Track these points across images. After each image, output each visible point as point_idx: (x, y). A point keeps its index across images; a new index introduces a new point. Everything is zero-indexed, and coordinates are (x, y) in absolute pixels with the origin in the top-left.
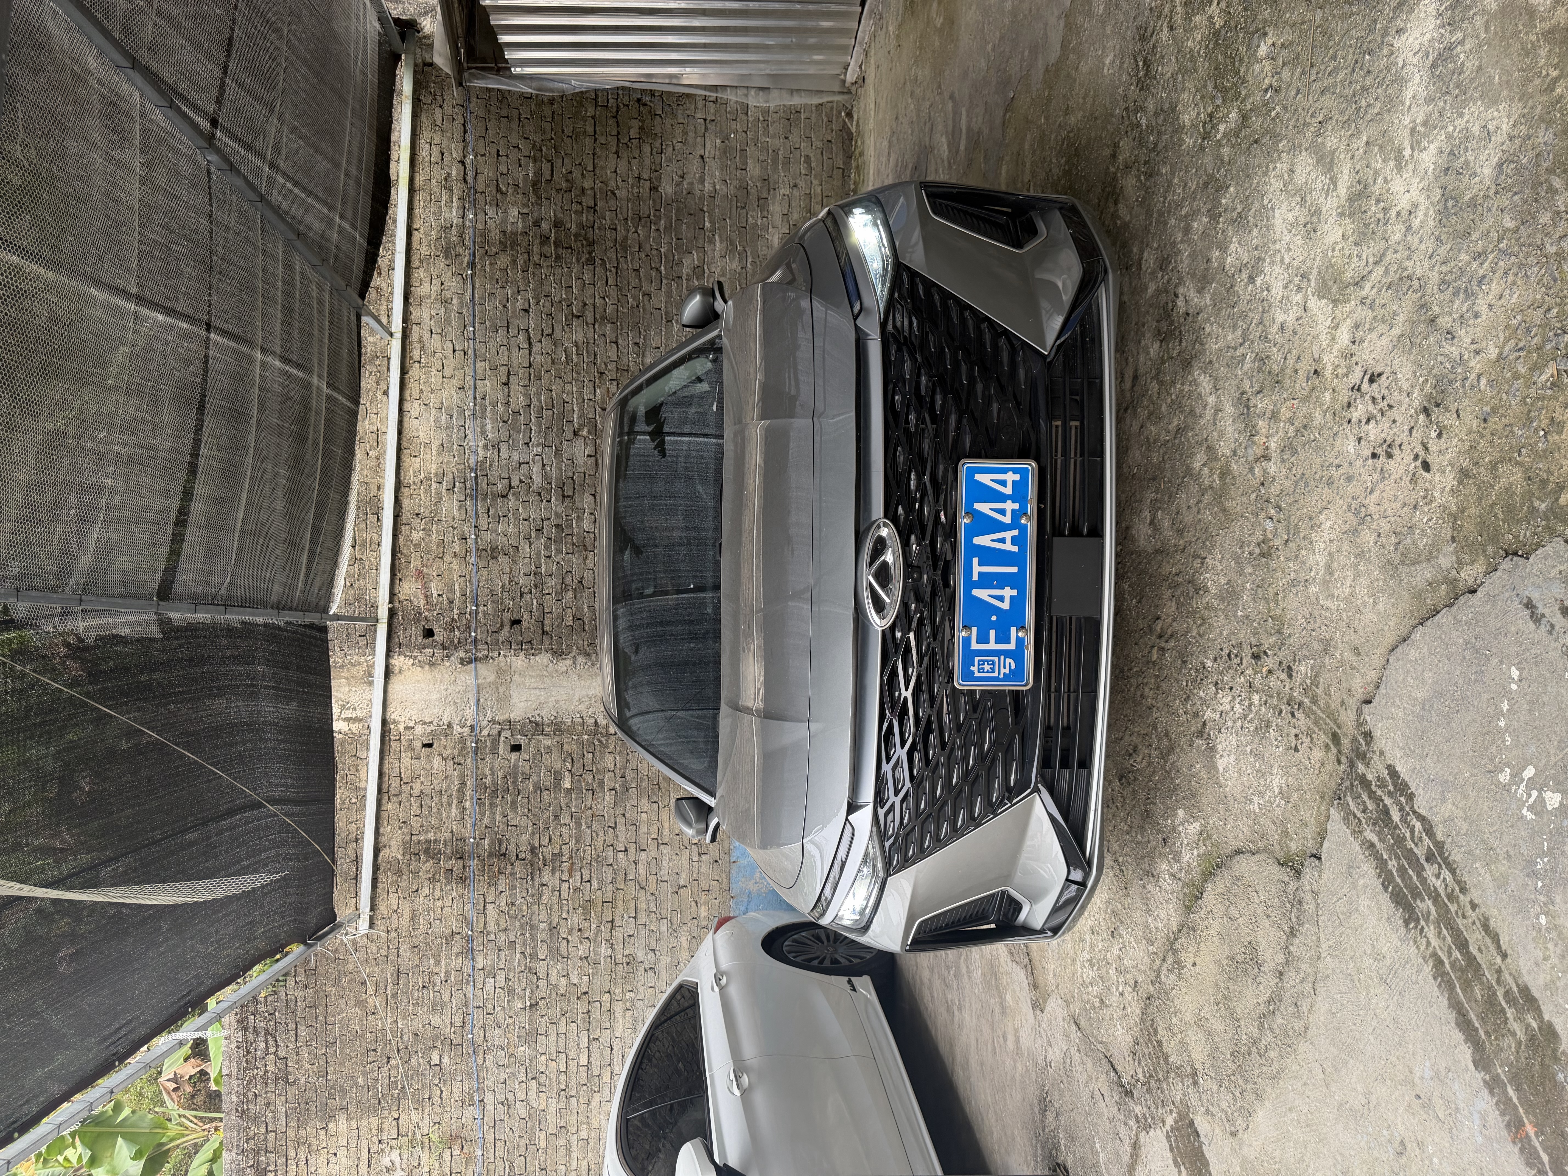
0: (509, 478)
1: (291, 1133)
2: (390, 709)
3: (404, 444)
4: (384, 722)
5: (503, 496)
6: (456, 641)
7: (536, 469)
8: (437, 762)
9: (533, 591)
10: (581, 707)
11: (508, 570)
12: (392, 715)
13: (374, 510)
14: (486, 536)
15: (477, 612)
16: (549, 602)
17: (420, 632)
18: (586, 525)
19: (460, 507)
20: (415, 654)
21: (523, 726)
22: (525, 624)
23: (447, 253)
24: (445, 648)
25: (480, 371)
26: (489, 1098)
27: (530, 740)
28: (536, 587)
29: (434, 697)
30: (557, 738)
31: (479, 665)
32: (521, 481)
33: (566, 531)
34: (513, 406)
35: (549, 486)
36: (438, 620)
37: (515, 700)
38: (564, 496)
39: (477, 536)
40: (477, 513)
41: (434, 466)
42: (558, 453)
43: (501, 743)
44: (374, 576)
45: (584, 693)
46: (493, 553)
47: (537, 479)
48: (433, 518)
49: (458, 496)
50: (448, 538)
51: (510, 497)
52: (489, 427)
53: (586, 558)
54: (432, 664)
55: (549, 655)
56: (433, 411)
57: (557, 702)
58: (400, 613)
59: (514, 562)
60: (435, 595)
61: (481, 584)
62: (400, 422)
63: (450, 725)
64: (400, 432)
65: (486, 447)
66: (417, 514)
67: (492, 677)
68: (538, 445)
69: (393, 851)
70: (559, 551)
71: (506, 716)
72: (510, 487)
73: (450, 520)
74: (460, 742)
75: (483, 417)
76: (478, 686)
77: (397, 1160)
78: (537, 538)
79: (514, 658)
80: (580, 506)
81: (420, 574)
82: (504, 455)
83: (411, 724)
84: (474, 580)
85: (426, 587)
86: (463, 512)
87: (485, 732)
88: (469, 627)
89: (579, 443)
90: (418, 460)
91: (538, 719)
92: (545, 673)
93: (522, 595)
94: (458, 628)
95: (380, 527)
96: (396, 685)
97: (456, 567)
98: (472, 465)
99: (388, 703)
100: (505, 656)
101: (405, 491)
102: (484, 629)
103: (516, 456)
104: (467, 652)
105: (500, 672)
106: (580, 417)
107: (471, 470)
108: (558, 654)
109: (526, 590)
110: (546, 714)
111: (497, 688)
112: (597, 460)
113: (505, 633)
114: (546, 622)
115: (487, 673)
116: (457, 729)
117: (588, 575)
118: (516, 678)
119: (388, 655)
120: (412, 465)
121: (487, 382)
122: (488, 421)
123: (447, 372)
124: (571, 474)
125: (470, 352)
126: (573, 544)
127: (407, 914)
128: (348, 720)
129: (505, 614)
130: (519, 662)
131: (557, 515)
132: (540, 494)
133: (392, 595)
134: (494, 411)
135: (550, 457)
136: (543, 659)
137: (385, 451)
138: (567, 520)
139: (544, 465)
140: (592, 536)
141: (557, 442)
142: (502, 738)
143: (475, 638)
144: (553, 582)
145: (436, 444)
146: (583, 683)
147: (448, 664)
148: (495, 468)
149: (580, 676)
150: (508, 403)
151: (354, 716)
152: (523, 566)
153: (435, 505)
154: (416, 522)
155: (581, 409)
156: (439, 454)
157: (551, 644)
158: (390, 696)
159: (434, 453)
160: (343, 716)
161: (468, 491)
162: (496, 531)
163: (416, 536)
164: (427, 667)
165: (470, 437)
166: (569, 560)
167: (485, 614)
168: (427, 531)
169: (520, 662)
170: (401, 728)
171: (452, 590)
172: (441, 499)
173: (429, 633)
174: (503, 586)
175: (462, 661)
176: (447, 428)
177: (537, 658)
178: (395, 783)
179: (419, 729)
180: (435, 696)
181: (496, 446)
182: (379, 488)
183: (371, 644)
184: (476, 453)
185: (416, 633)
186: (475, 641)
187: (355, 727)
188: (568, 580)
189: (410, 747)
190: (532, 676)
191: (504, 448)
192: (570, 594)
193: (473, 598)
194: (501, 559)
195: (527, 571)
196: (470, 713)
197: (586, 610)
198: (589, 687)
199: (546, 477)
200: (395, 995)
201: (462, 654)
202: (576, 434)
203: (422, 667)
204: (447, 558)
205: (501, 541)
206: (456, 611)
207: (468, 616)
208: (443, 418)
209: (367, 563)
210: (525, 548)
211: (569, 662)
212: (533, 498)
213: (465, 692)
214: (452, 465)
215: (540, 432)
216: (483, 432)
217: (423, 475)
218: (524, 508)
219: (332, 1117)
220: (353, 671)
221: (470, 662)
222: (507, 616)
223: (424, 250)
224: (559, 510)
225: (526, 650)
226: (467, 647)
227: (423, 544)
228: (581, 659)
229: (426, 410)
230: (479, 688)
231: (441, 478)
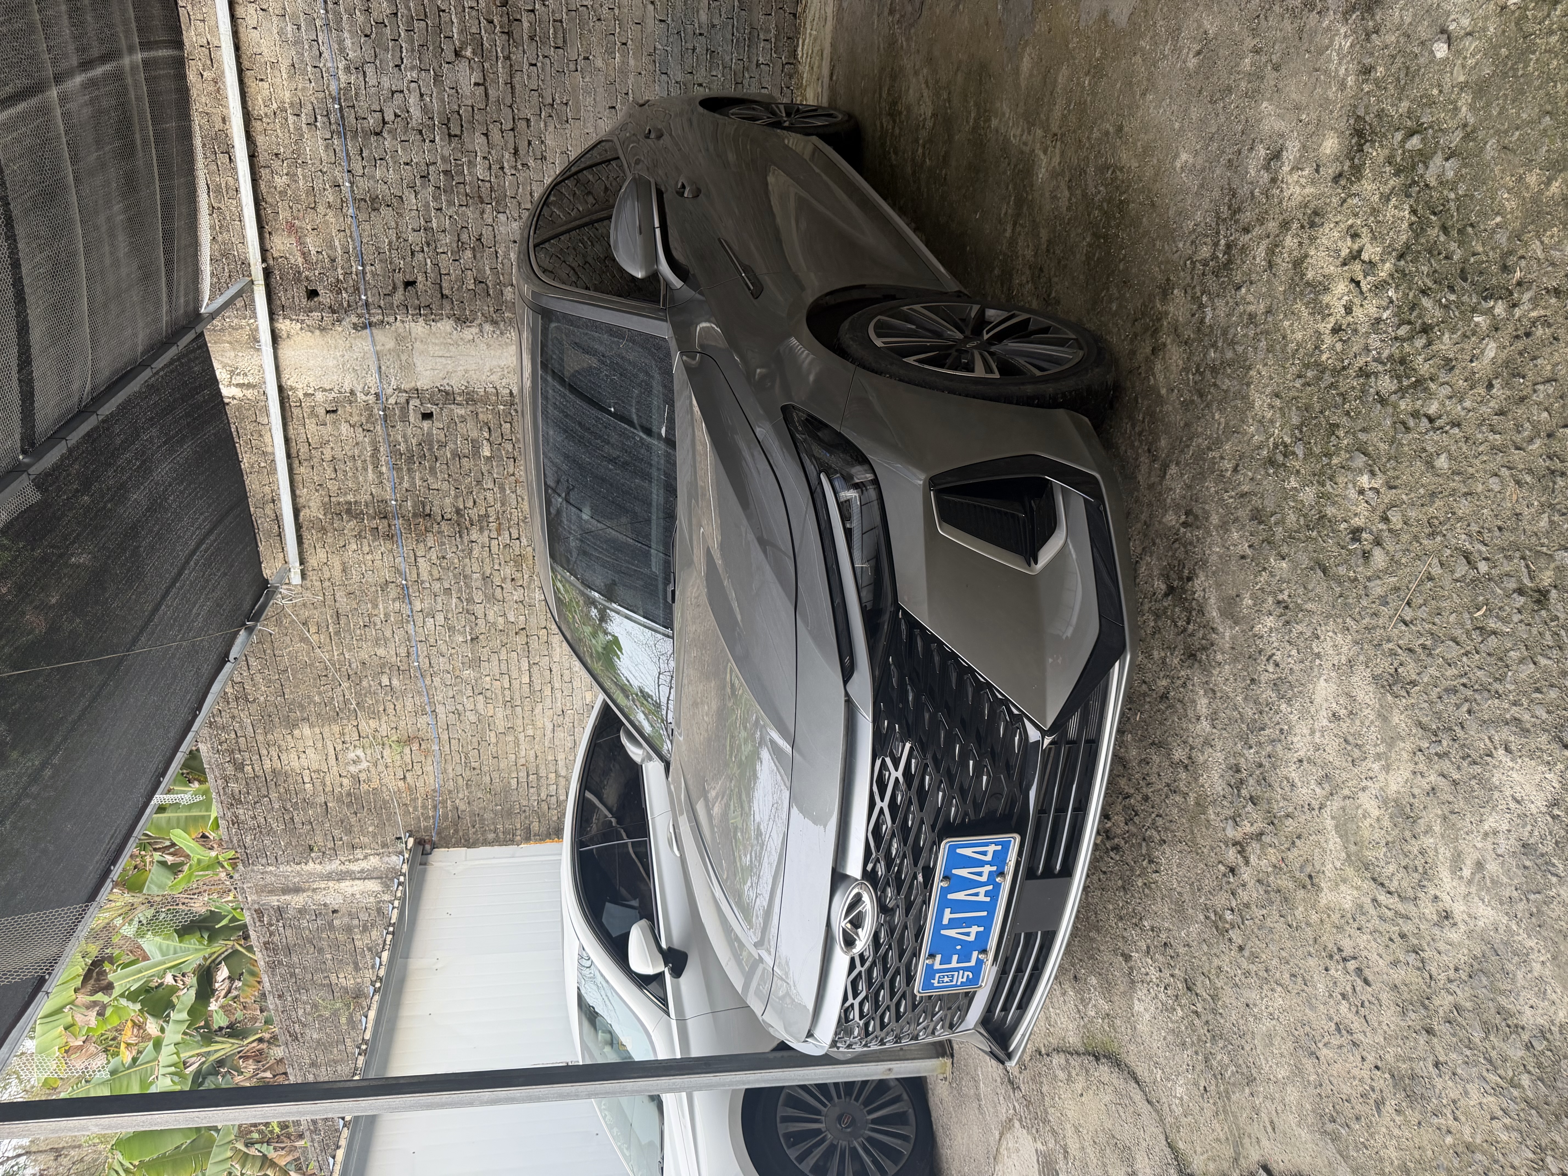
0: (381, 111)
1: (260, 738)
2: (285, 376)
3: (246, 64)
4: (281, 389)
5: (377, 134)
6: (345, 304)
7: (413, 99)
8: (344, 428)
9: (426, 249)
10: (494, 378)
11: (393, 224)
12: (288, 381)
13: (224, 148)
14: (363, 184)
15: (364, 272)
16: (445, 262)
17: (303, 294)
18: (480, 171)
19: (327, 147)
20: (301, 317)
21: (432, 395)
22: (420, 286)
24: (334, 312)
26: (440, 709)
27: (441, 409)
28: (428, 245)
30: (470, 408)
31: (375, 331)
32: (396, 116)
33: (457, 179)
34: (375, 14)
35: (430, 123)
36: (321, 281)
37: (420, 368)
38: (450, 135)
39: (352, 183)
40: (348, 155)
41: (287, 94)
42: (438, 78)
43: (411, 411)
44: (239, 228)
45: (495, 363)
46: (373, 203)
47: (416, 112)
48: (297, 160)
49: (322, 133)
50: (318, 185)
51: (385, 134)
52: (348, 43)
53: (483, 212)
54: (322, 329)
55: (451, 322)
56: (274, 18)
57: (466, 371)
58: (277, 272)
59: (400, 215)
60: (313, 252)
61: (365, 241)
62: (235, 34)
63: (352, 392)
64: (237, 48)
65: (347, 69)
66: (277, 155)
67: (391, 344)
68: (412, 68)
69: (313, 510)
70: (450, 203)
71: (413, 385)
72: (384, 123)
73: (318, 163)
74: (366, 410)
75: (340, 30)
76: (377, 353)
77: (362, 755)
78: (423, 186)
79: (413, 324)
80: (471, 148)
81: (291, 228)
82: (372, 81)
83: (311, 391)
84: (355, 235)
85: (301, 242)
86: (332, 154)
87: (392, 401)
88: (358, 289)
89: (463, 66)
90: (266, 85)
91: (447, 388)
92: (449, 341)
93: (413, 253)
94: (346, 289)
95: (235, 169)
96: (287, 351)
97: (333, 220)
98: (334, 93)
99: (281, 369)
100: (403, 322)
101: (257, 125)
102: (375, 291)
103: (386, 82)
104: (359, 316)
105: (400, 339)
106: (461, 32)
107: (334, 99)
108: (462, 321)
109: (417, 249)
110: (456, 383)
111: (399, 356)
112: (486, 89)
113: (399, 296)
114: (444, 285)
115: (385, 339)
116: (361, 397)
117: (487, 232)
118: (417, 345)
119: (272, 319)
120: (260, 92)
122: (346, 35)
124: (456, 108)
126: (467, 195)
127: (338, 567)
128: (240, 386)
129: (397, 275)
130: (419, 328)
131: (443, 158)
132: (420, 132)
133: (264, 251)
134: (352, 21)
135: (428, 85)
136: (446, 326)
137: (223, 73)
138: (457, 165)
139: (422, 95)
140: (488, 185)
141: (435, 64)
142: (411, 407)
143: (367, 301)
144: (446, 239)
145: (284, 65)
146: (492, 352)
147: (340, 329)
148: (363, 98)
149: (489, 346)
150: (367, 10)
151: (246, 382)
152: (411, 220)
153: (296, 143)
154: (276, 164)
155: (462, 21)
156: (291, 77)
157: (452, 309)
158: (283, 363)
159: (285, 76)
160: (234, 382)
161: (334, 127)
162: (373, 177)
163: (280, 181)
164: (317, 332)
165: (326, 55)
166: (464, 214)
167: (374, 274)
168: (292, 176)
170: (300, 394)
171: (332, 247)
172: (302, 135)
173: (312, 294)
174: (390, 243)
175: (355, 327)
176: (296, 43)
177: (439, 324)
178: (304, 449)
179: (320, 396)
180: (331, 363)
181: (360, 69)
182: (224, 120)
183: (250, 304)
184: (335, 76)
185: (298, 294)
186: (367, 304)
187: (249, 393)
188: (464, 237)
189: (313, 413)
190: (436, 344)
191: (370, 70)
192: (468, 254)
193: (357, 256)
194: (384, 210)
195: (416, 227)
196: (372, 381)
197: (488, 272)
198: (500, 358)
199: (425, 110)
200: (337, 633)
201: (354, 319)
202: (457, 54)
203: (312, 332)
204: (321, 209)
205: (381, 190)
206: (340, 271)
207: (354, 276)
208: (289, 28)
209: (227, 214)
210: (410, 198)
211: (475, 330)
212: (413, 137)
213: (363, 358)
214: (310, 96)
215: (413, 50)
216: (342, 50)
217: (275, 106)
218: (403, 149)
219: (295, 726)
220: (236, 334)
221: (364, 327)
222: (399, 278)
224: (446, 153)
225: (425, 315)
226: (359, 311)
227: (289, 192)
228: (488, 327)
229: (265, 18)
230: (378, 356)
231: (298, 109)
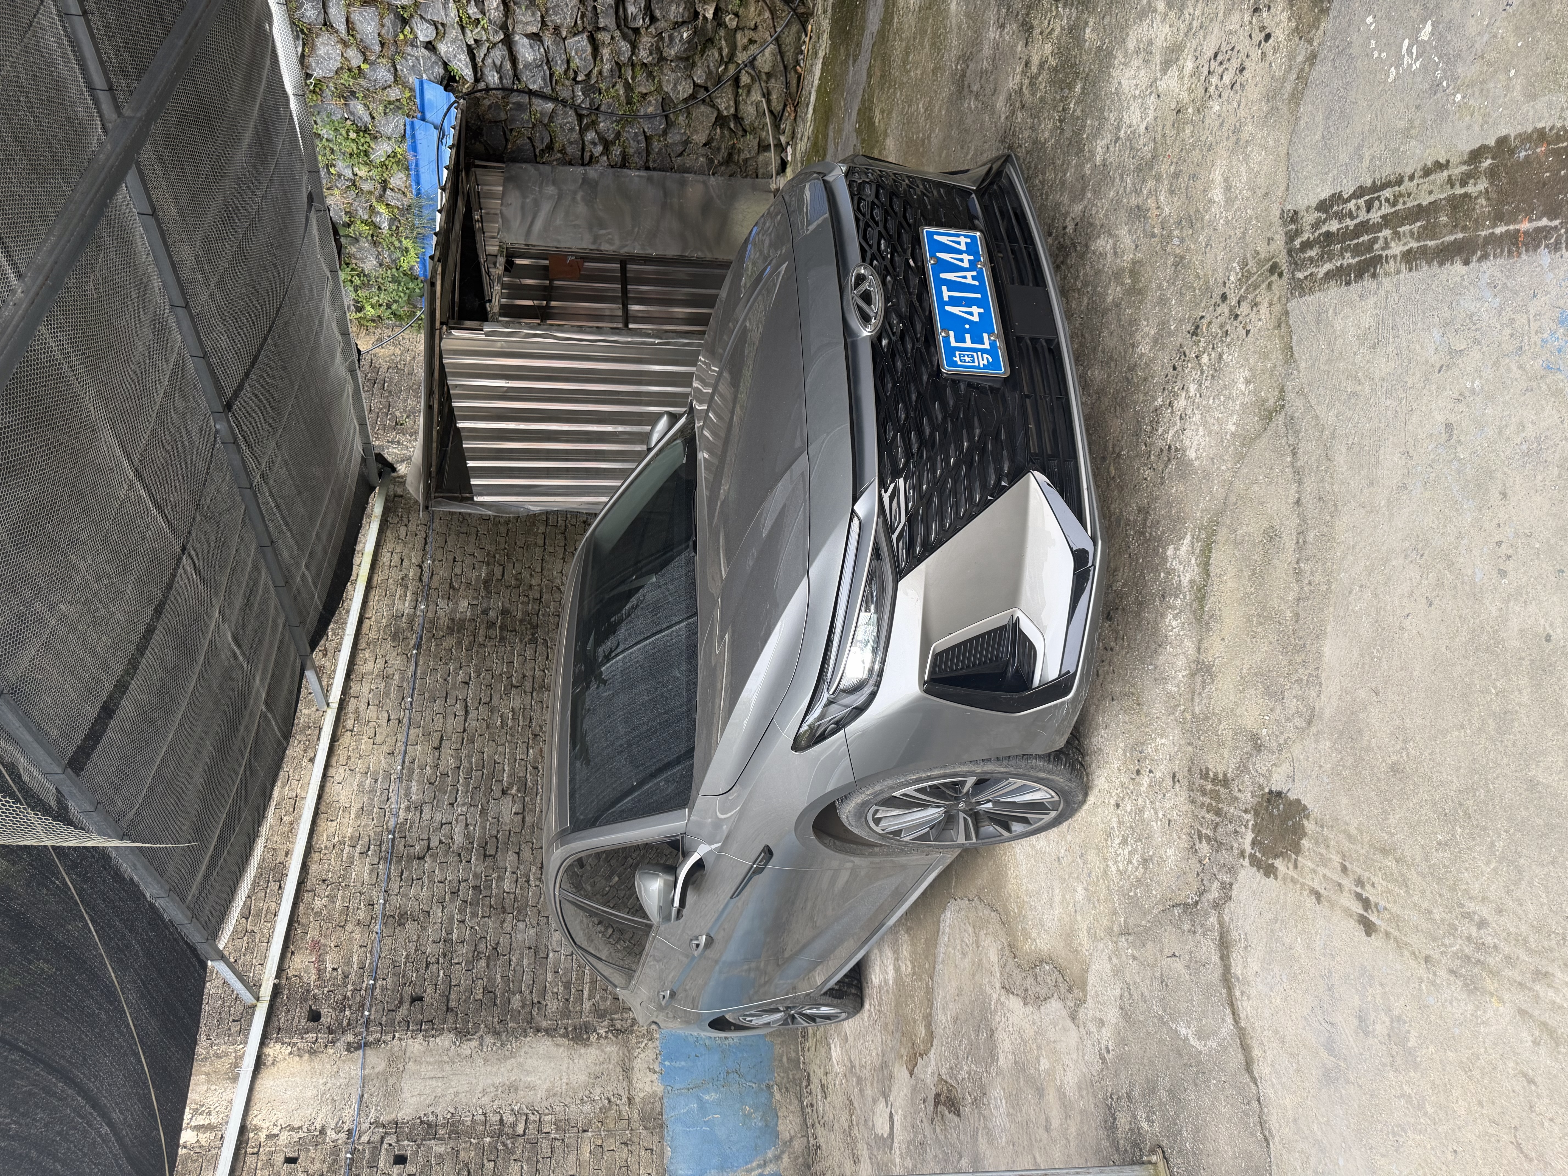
0: (429, 839)
2: (254, 1111)
3: (323, 808)
4: (243, 1130)
5: (419, 858)
6: (345, 1023)
7: (458, 829)
9: (441, 960)
10: (485, 1100)
11: (415, 937)
12: (255, 1120)
13: (278, 876)
14: (395, 901)
15: (374, 987)
16: (459, 974)
17: (305, 1013)
18: (507, 885)
19: (372, 871)
20: (295, 1040)
21: (412, 1128)
22: (427, 999)
23: (395, 637)
24: (331, 1032)
25: (412, 737)
27: (419, 1146)
28: (445, 955)
29: (309, 1094)
30: (452, 1143)
31: (369, 1052)
32: (441, 842)
33: (484, 893)
34: (441, 769)
35: (470, 846)
36: (328, 998)
37: (406, 1095)
38: (485, 856)
39: (386, 901)
40: (389, 877)
41: (350, 830)
42: (484, 812)
43: (383, 1151)
44: (263, 949)
45: (489, 1081)
46: (400, 919)
47: (459, 838)
48: (341, 883)
49: (371, 858)
50: (354, 904)
51: (427, 859)
52: (414, 789)
53: (503, 922)
54: (312, 1052)
55: (452, 1036)
56: (358, 775)
57: (456, 1094)
58: (286, 992)
59: (424, 928)
60: (329, 969)
61: (383, 955)
62: (322, 788)
63: (323, 1131)
64: (320, 797)
65: (408, 809)
66: (324, 881)
67: (381, 1066)
68: (463, 805)
70: (474, 915)
71: (393, 1116)
72: (429, 848)
73: (359, 884)
74: (332, 1153)
75: (410, 780)
76: (364, 1078)
78: (452, 901)
79: (410, 1041)
80: (502, 865)
81: (316, 946)
82: (426, 816)
83: (276, 1131)
84: (375, 950)
85: (320, 960)
86: (374, 876)
87: (365, 1139)
88: (363, 1006)
89: (507, 801)
90: (334, 824)
91: (432, 1118)
92: (446, 1058)
93: (427, 967)
94: (350, 1007)
95: (280, 896)
96: (266, 1081)
97: (358, 937)
98: (391, 827)
99: (252, 1103)
100: (400, 1039)
101: (315, 856)
102: (380, 1007)
103: (438, 817)
104: (356, 1035)
105: (392, 1060)
106: (510, 776)
107: (389, 832)
108: (463, 1034)
109: (433, 960)
110: (442, 1111)
111: (386, 1080)
112: (524, 818)
113: (403, 1011)
114: (452, 996)
115: (376, 1060)
116: (331, 1134)
117: (504, 940)
118: (411, 1066)
119: (263, 1043)
120: (327, 829)
121: (418, 747)
122: (414, 783)
123: (379, 739)
124: (495, 832)
125: (405, 721)
126: (491, 906)
128: (198, 1128)
129: (406, 988)
130: (415, 1045)
131: (476, 876)
132: (459, 855)
133: (281, 970)
134: (421, 775)
135: (474, 816)
136: (445, 1041)
137: (300, 816)
138: (486, 880)
139: (467, 825)
140: (512, 896)
141: (484, 801)
142: (385, 1146)
143: (369, 1017)
144: (464, 949)
145: (356, 807)
146: (489, 1068)
147: (332, 1051)
148: (415, 830)
149: (486, 1061)
150: (437, 766)
151: (207, 1122)
152: (433, 933)
153: (345, 869)
154: (320, 889)
155: (512, 768)
156: (358, 817)
157: (455, 1022)
158: (256, 1095)
159: (353, 816)
160: (193, 1124)
161: (383, 854)
162: (407, 895)
163: (318, 903)
164: (306, 1056)
165: (393, 800)
166: (485, 924)
167: (383, 989)
168: (332, 898)
169: (417, 1046)
170: (262, 1136)
171: (349, 963)
172: (352, 863)
173: (315, 1016)
174: (407, 957)
175: (349, 1047)
176: (370, 791)
177: (438, 1040)
179: (284, 1137)
181: (419, 808)
182: (286, 855)
183: (244, 1032)
184: (397, 815)
185: (299, 1014)
186: (368, 1022)
187: (205, 1138)
188: (482, 947)
189: (269, 1163)
190: (428, 1063)
191: (427, 809)
192: (483, 963)
193: (372, 971)
194: (410, 926)
195: (437, 938)
196: (349, 1113)
197: (499, 980)
198: (496, 1074)
199: (468, 837)
201: (350, 1038)
202: (504, 792)
203: (300, 1056)
204: (349, 927)
205: (412, 906)
206: (350, 987)
207: (363, 992)
208: (368, 782)
209: (258, 936)
210: (438, 913)
211: (474, 1043)
212: (452, 859)
213: (347, 1085)
214: (370, 827)
215: (467, 792)
216: (408, 795)
217: (337, 839)
218: (441, 869)
220: (218, 1064)
221: (358, 1048)
222: (408, 990)
223: (373, 635)
224: (479, 870)
225: (426, 1031)
226: (358, 1030)
227: (325, 912)
228: (489, 1039)
229: (351, 775)
230: (365, 1080)
231: (355, 841)
